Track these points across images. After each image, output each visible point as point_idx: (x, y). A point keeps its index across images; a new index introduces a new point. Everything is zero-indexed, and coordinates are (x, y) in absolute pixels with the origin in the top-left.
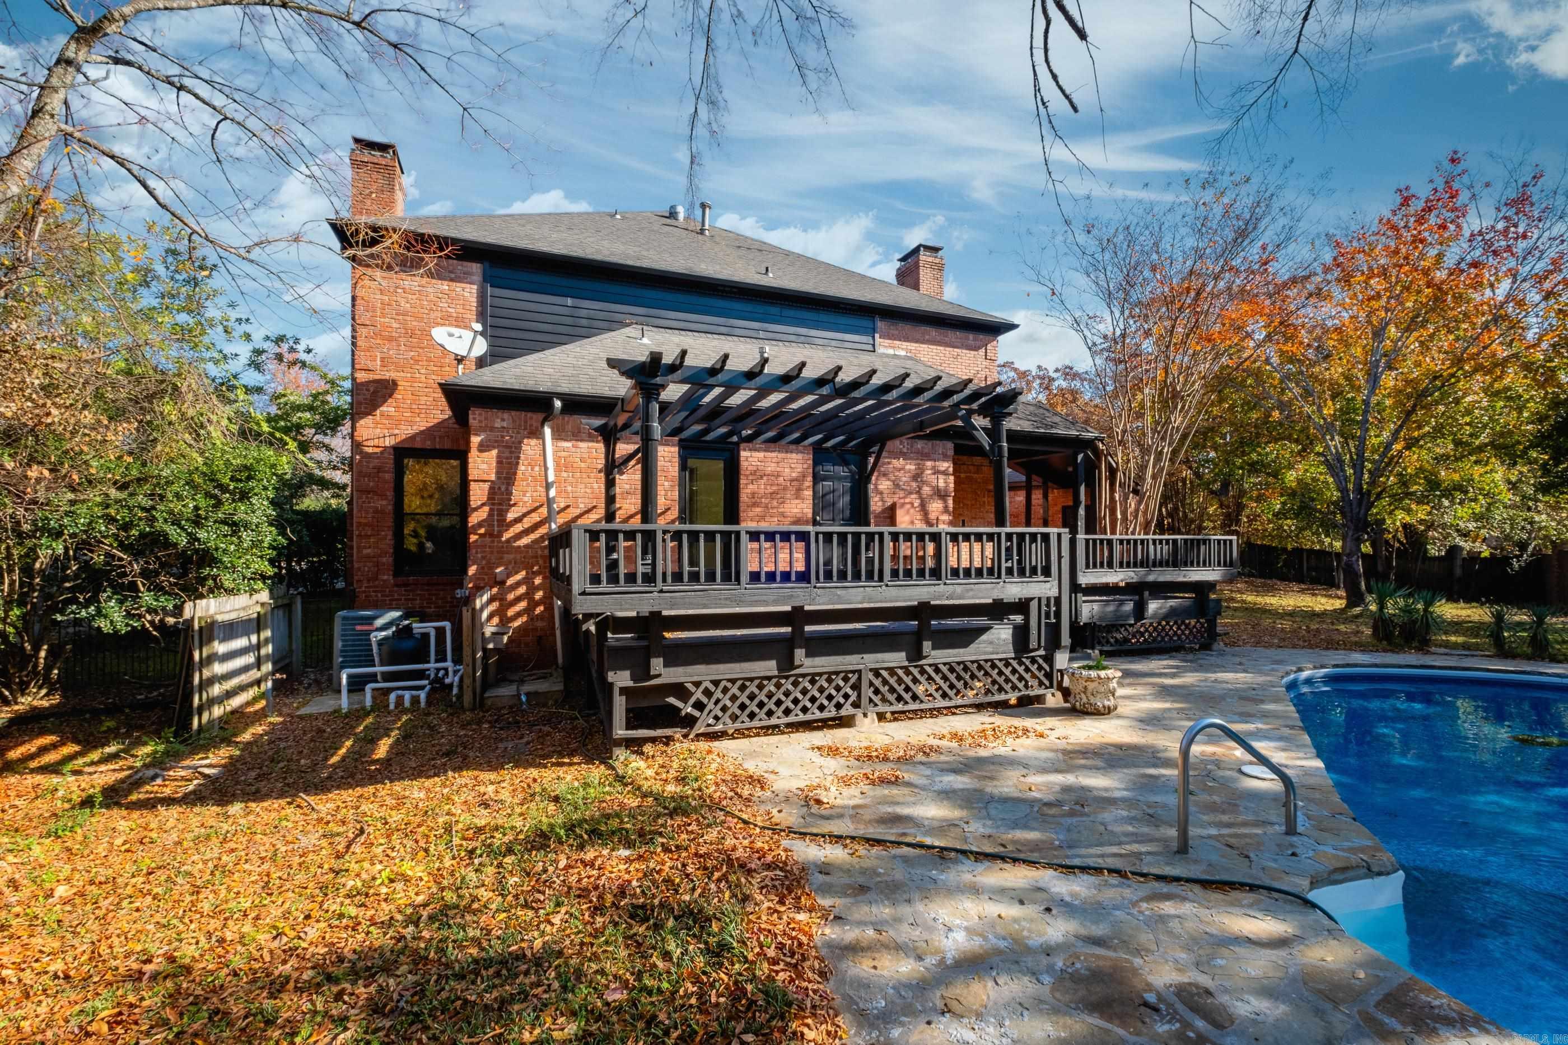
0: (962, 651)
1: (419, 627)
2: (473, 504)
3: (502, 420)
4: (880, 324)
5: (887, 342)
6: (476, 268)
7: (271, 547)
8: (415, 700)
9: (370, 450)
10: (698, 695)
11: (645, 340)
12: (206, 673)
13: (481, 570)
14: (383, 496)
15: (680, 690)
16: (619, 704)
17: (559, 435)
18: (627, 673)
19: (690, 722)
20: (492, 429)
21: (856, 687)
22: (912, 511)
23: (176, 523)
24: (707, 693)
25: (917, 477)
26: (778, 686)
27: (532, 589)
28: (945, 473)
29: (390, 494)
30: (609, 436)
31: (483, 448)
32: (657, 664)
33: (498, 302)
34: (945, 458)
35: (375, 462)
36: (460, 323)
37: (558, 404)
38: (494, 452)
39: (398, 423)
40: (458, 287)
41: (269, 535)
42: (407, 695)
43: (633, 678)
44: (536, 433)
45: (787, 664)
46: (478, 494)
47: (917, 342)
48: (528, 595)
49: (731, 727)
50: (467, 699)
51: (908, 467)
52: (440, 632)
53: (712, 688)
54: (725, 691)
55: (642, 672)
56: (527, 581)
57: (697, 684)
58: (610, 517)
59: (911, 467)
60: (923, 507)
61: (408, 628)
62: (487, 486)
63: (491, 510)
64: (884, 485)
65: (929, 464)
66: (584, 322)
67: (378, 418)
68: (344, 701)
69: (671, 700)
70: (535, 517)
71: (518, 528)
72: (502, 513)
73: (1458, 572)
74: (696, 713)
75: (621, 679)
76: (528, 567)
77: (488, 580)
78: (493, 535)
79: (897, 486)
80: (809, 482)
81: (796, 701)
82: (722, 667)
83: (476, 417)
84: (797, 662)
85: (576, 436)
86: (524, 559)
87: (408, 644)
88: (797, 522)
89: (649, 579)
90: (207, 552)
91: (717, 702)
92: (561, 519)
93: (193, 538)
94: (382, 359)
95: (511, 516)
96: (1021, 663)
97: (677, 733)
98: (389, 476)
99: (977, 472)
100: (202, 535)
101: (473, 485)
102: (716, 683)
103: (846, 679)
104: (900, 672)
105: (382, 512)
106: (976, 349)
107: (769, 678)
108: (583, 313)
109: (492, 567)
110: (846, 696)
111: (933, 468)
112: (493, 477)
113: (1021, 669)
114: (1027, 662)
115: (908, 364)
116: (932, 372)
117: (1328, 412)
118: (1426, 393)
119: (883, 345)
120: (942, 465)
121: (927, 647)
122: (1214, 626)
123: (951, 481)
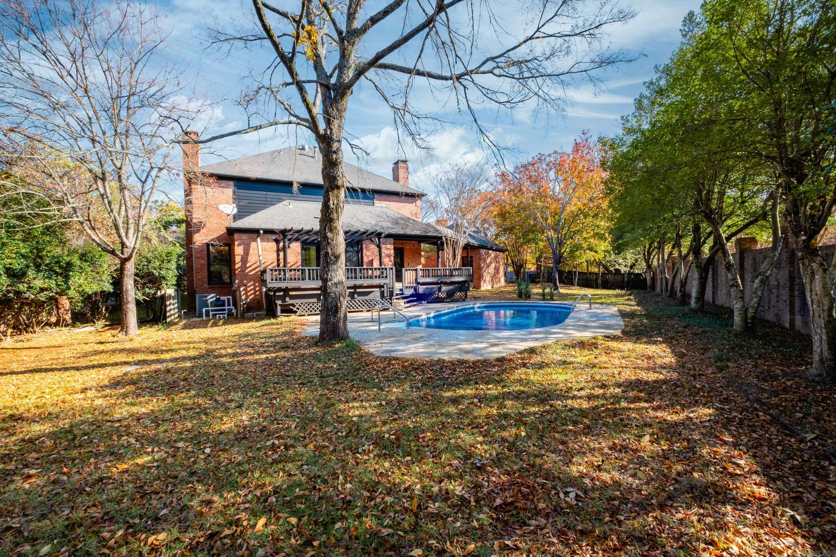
0: (365, 297)
1: (222, 298)
2: (236, 262)
3: (244, 237)
6: (231, 183)
8: (224, 317)
9: (198, 244)
10: (298, 306)
11: (290, 205)
13: (240, 281)
14: (203, 259)
15: (293, 305)
16: (279, 308)
17: (262, 240)
19: (295, 312)
20: (241, 239)
23: (155, 269)
27: (255, 287)
28: (390, 249)
29: (206, 258)
30: (277, 241)
31: (239, 245)
32: (287, 299)
33: (241, 194)
34: (390, 244)
35: (199, 248)
36: (227, 203)
37: (262, 232)
38: (242, 246)
39: (208, 235)
40: (225, 190)
43: (282, 302)
44: (255, 240)
45: (319, 300)
46: (238, 259)
47: (389, 201)
48: (254, 289)
49: (306, 314)
50: (239, 316)
52: (229, 300)
53: (301, 305)
54: (304, 305)
55: (284, 301)
56: (254, 284)
57: (297, 304)
61: (219, 299)
62: (240, 256)
63: (242, 264)
64: (369, 254)
65: (383, 246)
66: (269, 199)
67: (201, 234)
68: (204, 317)
69: (291, 307)
70: (255, 266)
71: (250, 269)
72: (245, 264)
74: (297, 310)
75: (279, 302)
76: (254, 280)
77: (242, 284)
78: (243, 271)
79: (373, 253)
82: (303, 300)
83: (236, 236)
85: (268, 241)
86: (253, 278)
87: (220, 303)
89: (285, 280)
90: (162, 276)
91: (302, 308)
92: (263, 266)
93: (160, 273)
94: (202, 215)
95: (248, 265)
97: (294, 315)
98: (205, 253)
99: (413, 246)
101: (236, 256)
105: (204, 264)
106: (412, 203)
107: (315, 303)
108: (269, 196)
109: (243, 280)
111: (385, 247)
112: (242, 254)
115: (385, 210)
116: (393, 213)
117: (549, 221)
118: (577, 215)
119: (377, 203)
120: (389, 246)
121: (356, 296)
122: (466, 294)
123: (392, 251)
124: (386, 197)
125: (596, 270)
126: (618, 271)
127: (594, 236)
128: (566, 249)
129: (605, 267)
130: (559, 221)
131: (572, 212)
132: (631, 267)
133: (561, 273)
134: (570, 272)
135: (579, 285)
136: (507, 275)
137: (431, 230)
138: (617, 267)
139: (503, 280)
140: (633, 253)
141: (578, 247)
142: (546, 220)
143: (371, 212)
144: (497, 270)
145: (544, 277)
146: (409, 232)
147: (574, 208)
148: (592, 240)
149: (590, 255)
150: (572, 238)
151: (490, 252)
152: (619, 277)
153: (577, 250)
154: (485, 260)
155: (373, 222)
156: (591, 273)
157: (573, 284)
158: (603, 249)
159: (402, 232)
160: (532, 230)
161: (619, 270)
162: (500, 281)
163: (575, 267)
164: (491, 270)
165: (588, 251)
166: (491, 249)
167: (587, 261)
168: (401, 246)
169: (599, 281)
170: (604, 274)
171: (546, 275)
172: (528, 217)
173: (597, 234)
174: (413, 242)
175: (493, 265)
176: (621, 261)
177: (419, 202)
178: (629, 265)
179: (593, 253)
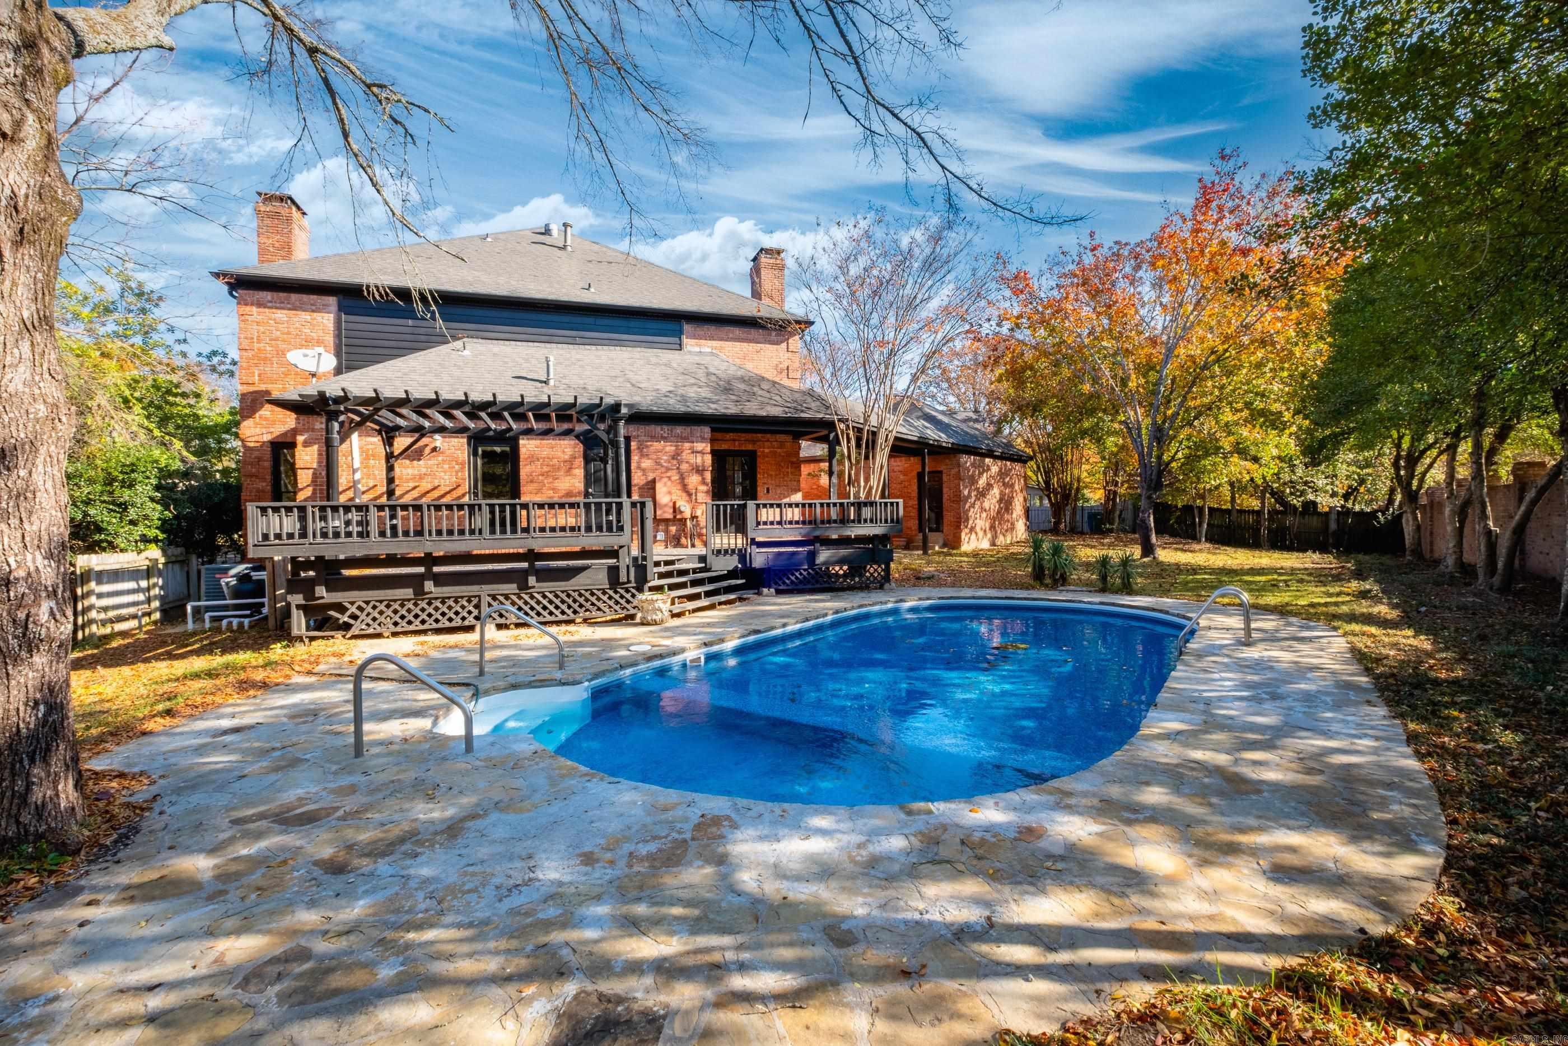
0: (563, 583)
1: (255, 575)
2: (300, 486)
3: (321, 423)
4: (687, 327)
5: (693, 341)
6: (332, 301)
7: (159, 519)
8: (241, 625)
9: (252, 445)
10: (353, 609)
11: (466, 353)
12: (86, 603)
14: (264, 479)
15: (341, 608)
16: (297, 614)
18: (301, 596)
19: (347, 627)
20: (313, 430)
21: (477, 606)
22: (669, 483)
24: (360, 609)
25: (676, 456)
26: (416, 605)
28: (702, 452)
29: (269, 477)
31: (306, 444)
32: (320, 590)
33: (351, 326)
34: (703, 439)
35: (256, 454)
38: (316, 447)
39: (274, 423)
40: (318, 316)
41: (155, 512)
42: (235, 622)
43: (305, 599)
45: (420, 593)
46: (304, 478)
47: (721, 340)
49: (381, 631)
50: (271, 623)
51: (668, 449)
53: (364, 605)
54: (374, 607)
55: (311, 595)
57: (352, 603)
58: (390, 493)
59: (670, 448)
60: (682, 478)
61: (249, 576)
62: (311, 472)
63: (314, 490)
64: (646, 463)
65: (687, 445)
66: (423, 338)
67: (257, 419)
68: (190, 626)
69: (332, 613)
73: (1333, 526)
74: (352, 622)
75: (296, 599)
79: (658, 463)
80: (580, 461)
81: (430, 615)
82: (370, 593)
84: (426, 590)
87: (249, 587)
88: (569, 494)
90: (95, 523)
91: (368, 615)
92: (369, 496)
93: (86, 514)
94: (260, 375)
96: (616, 592)
97: (339, 635)
98: (267, 464)
99: (781, 447)
100: (92, 512)
101: (299, 472)
102: (367, 603)
103: (469, 601)
104: (514, 598)
105: (263, 491)
106: (778, 343)
107: (409, 600)
108: (422, 331)
110: (470, 612)
111: (691, 448)
112: (315, 465)
113: (617, 597)
114: (622, 591)
115: (706, 360)
116: (724, 366)
117: (1132, 385)
118: (1206, 367)
119: (690, 344)
120: (699, 446)
121: (532, 580)
122: (887, 570)
123: (708, 459)
124: (712, 329)
125: (1255, 504)
126: (1310, 507)
127: (1251, 420)
128: (1176, 452)
129: (1278, 496)
130: (1157, 384)
131: (1192, 358)
132: (1346, 497)
133: (1162, 511)
134: (1188, 509)
135: (1210, 539)
136: (1032, 514)
137: (813, 405)
138: (1311, 497)
139: (1021, 526)
140: (1355, 463)
141: (1207, 448)
142: (1124, 382)
143: (667, 365)
144: (1006, 503)
145: (1122, 520)
146: (752, 409)
147: (1196, 350)
148: (1245, 432)
149: (1238, 467)
150: (1190, 424)
151: (988, 461)
152: (1315, 522)
153: (1207, 454)
154: (973, 481)
155: (665, 387)
156: (1241, 512)
157: (1195, 538)
158: (1275, 452)
159: (733, 410)
160: (1089, 407)
161: (1314, 504)
162: (1013, 528)
163: (1202, 497)
164: (991, 501)
165: (1235, 459)
166: (990, 454)
167: (1232, 484)
168: (750, 447)
169: (1264, 532)
170: (1273, 513)
171: (1128, 515)
172: (1077, 378)
173: (1262, 413)
174: (782, 437)
175: (996, 491)
176: (1321, 482)
177: (795, 342)
178: (1341, 492)
179: (1248, 464)
